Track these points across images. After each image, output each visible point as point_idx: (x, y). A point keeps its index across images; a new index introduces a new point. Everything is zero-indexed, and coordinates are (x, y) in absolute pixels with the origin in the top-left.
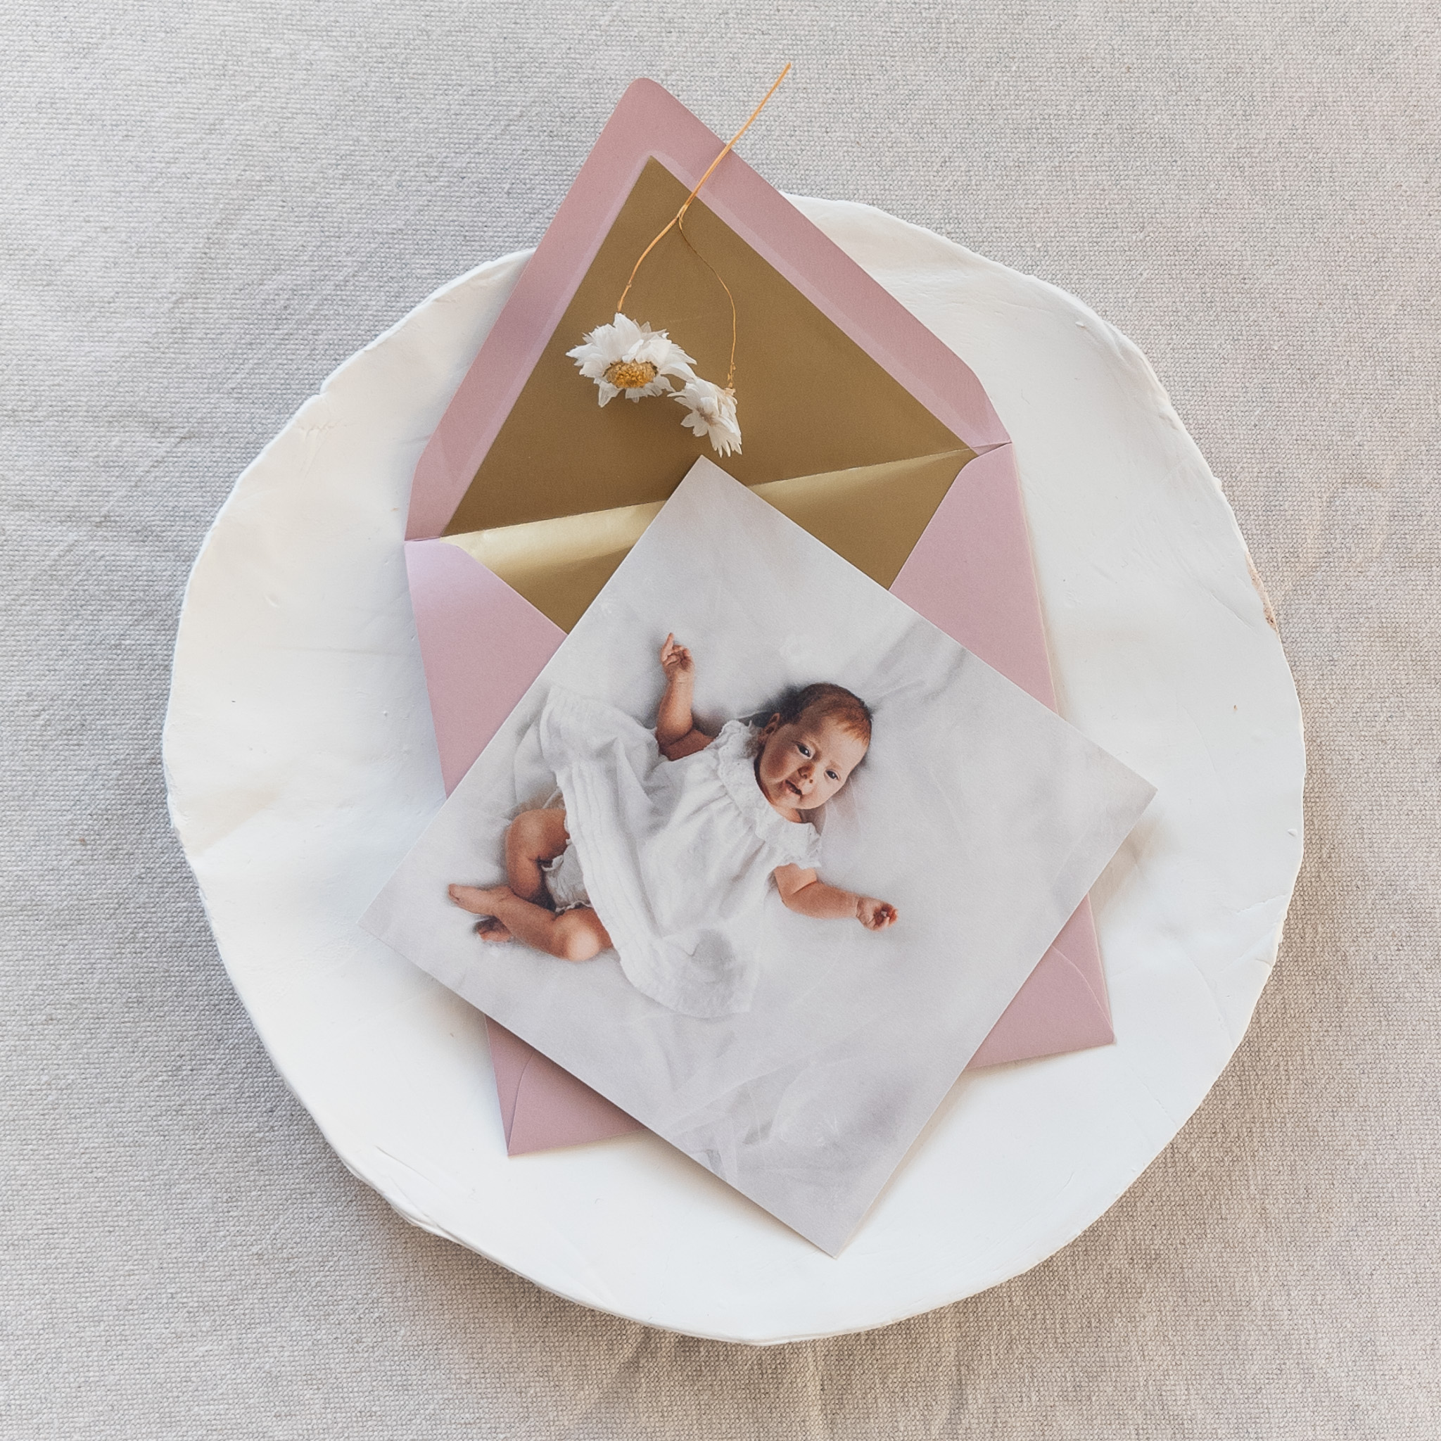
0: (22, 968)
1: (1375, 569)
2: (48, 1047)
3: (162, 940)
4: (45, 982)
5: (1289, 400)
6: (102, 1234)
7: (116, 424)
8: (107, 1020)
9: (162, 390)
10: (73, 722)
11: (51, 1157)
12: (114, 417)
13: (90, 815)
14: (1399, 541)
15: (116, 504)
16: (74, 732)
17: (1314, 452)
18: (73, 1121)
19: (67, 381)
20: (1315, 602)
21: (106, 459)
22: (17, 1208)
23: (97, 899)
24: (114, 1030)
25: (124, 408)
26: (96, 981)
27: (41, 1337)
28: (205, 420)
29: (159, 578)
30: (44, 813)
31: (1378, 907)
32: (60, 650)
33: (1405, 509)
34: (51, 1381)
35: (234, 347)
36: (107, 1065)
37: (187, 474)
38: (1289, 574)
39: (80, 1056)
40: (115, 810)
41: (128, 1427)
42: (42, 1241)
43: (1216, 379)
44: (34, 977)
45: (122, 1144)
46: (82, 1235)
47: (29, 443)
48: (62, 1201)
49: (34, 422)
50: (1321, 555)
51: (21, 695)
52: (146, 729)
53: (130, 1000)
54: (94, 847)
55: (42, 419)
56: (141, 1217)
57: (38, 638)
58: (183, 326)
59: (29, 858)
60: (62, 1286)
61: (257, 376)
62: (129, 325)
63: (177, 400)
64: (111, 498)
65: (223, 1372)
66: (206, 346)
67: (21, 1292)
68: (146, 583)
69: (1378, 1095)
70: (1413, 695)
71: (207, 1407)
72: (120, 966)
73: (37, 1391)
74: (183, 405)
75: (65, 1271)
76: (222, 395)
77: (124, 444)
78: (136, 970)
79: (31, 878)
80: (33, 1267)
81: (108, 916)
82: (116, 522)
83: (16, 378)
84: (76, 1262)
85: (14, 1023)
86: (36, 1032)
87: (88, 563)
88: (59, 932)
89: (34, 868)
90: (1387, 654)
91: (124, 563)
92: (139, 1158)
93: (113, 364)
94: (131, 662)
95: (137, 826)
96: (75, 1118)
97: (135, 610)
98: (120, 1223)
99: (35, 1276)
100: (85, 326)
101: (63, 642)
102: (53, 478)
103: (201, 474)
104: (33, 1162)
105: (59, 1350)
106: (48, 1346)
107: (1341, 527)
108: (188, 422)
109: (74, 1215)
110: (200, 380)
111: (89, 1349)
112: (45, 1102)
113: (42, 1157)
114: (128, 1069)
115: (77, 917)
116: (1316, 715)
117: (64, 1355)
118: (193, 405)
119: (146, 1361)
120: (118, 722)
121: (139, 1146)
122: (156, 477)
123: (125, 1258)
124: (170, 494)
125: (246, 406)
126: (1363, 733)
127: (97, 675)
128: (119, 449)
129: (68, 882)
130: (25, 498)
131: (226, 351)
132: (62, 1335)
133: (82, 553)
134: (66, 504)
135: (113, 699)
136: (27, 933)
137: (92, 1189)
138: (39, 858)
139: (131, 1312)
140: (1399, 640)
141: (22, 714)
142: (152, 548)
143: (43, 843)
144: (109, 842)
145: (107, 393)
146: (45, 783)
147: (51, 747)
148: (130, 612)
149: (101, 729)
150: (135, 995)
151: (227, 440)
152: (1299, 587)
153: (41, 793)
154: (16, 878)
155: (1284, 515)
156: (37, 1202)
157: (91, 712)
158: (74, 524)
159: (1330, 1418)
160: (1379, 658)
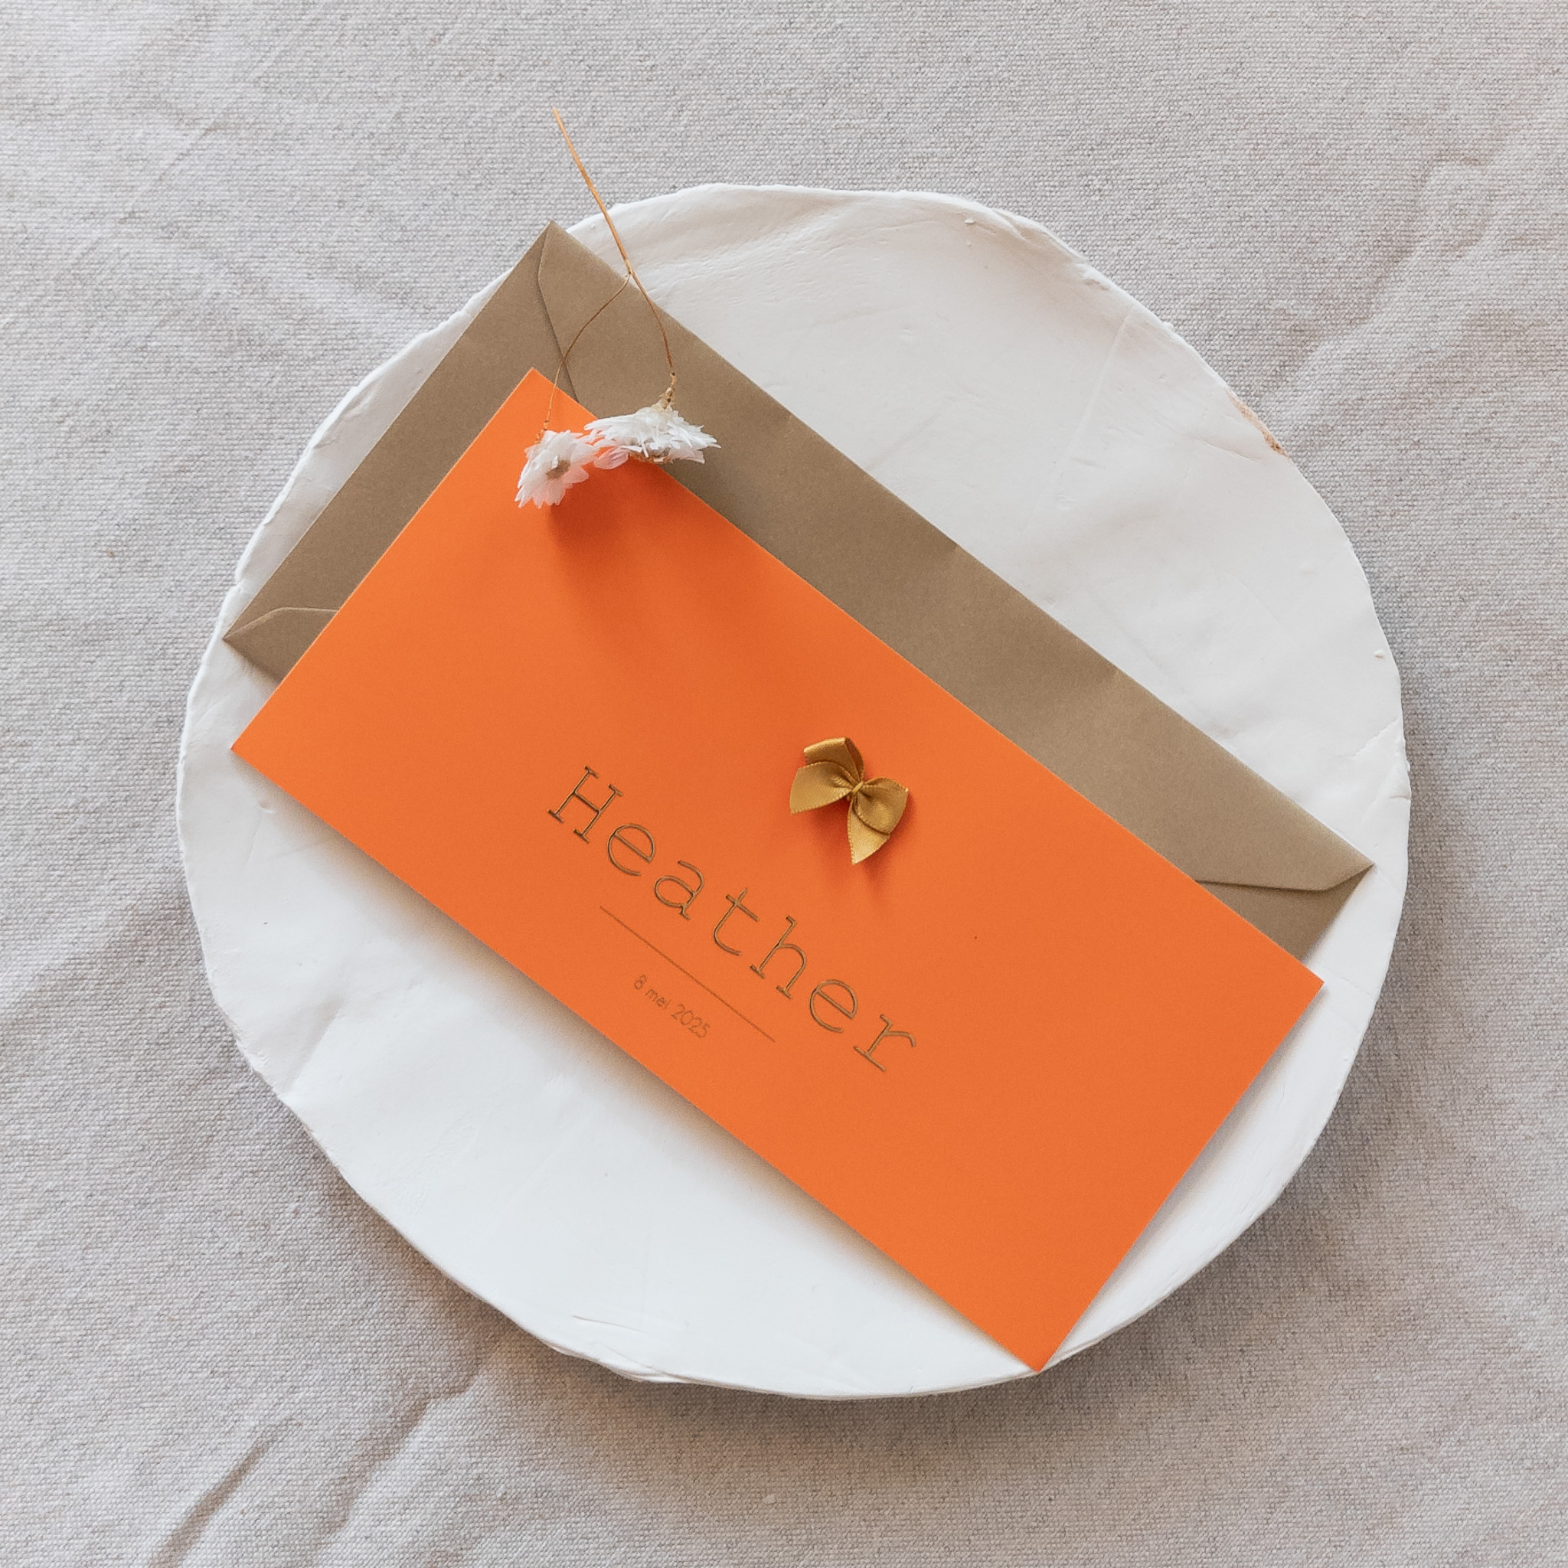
0: (49, 685)
1: (1476, 253)
2: (76, 768)
3: (193, 656)
4: (72, 701)
5: (1379, 71)
6: (132, 964)
7: (139, 116)
8: (136, 741)
9: (186, 79)
10: (98, 429)
11: (79, 883)
12: (136, 108)
13: (117, 525)
14: (1500, 222)
15: (141, 199)
16: (100, 439)
17: (1406, 127)
18: (103, 845)
19: (89, 71)
20: (1409, 289)
21: (130, 152)
22: (44, 936)
23: (126, 613)
24: (144, 751)
25: (148, 99)
26: (125, 699)
27: (70, 1072)
28: (230, 111)
29: (186, 276)
30: (70, 523)
31: (1484, 618)
32: (85, 353)
33: (1507, 187)
34: (80, 1119)
35: (260, 33)
36: (138, 788)
37: (213, 167)
38: (1382, 259)
39: (109, 778)
40: (144, 519)
41: (160, 1168)
42: (68, 972)
43: (1299, 50)
44: (61, 695)
45: (152, 870)
46: (111, 965)
47: (51, 138)
48: (90, 929)
49: (56, 115)
50: (1416, 239)
51: (44, 400)
52: (173, 435)
53: (160, 719)
54: (122, 559)
55: (63, 112)
56: (172, 947)
57: (61, 340)
58: (207, 12)
59: (55, 571)
60: (90, 1019)
61: (284, 64)
62: (151, 11)
63: (202, 90)
64: (136, 193)
65: (260, 1110)
66: (231, 33)
67: (48, 1025)
68: (172, 281)
69: (1488, 823)
70: (1519, 388)
71: (243, 1147)
72: (150, 683)
73: (66, 1130)
74: (208, 96)
75: (93, 1003)
76: (248, 85)
77: (147, 137)
78: (167, 688)
79: (57, 591)
80: (60, 998)
81: (137, 631)
82: (140, 218)
83: (37, 69)
84: (105, 994)
85: (40, 743)
86: (63, 753)
87: (112, 261)
88: (87, 648)
89: (61, 581)
90: (1489, 344)
91: (149, 261)
92: (169, 885)
93: (136, 53)
94: (158, 365)
95: (166, 537)
96: (103, 843)
97: (161, 310)
98: (151, 953)
99: (62, 1009)
100: (106, 15)
101: (88, 345)
102: (76, 174)
103: (228, 167)
104: (60, 888)
105: (88, 1086)
106: (76, 1082)
107: (1437, 208)
108: (213, 113)
109: (102, 945)
110: (225, 69)
111: (119, 1085)
112: (73, 826)
113: (70, 884)
114: (159, 792)
115: (105, 633)
116: (1413, 411)
117: (94, 1091)
118: (218, 95)
119: (178, 1098)
120: (145, 428)
121: (169, 872)
122: (182, 171)
123: (156, 990)
124: (196, 188)
125: (274, 95)
126: (1464, 431)
127: (123, 378)
128: (143, 141)
129: (95, 595)
130: (46, 194)
131: (251, 38)
132: (91, 1070)
133: (105, 251)
134: (89, 200)
135: (140, 404)
136: (54, 649)
137: (120, 918)
138: (66, 570)
139: (162, 1046)
140: (1502, 328)
141: (46, 420)
142: (178, 245)
143: (69, 555)
144: (137, 554)
145: (130, 84)
146: (70, 492)
147: (76, 455)
148: (155, 313)
149: (127, 436)
150: (165, 714)
151: (254, 131)
152: (1392, 274)
153: (66, 502)
154: (41, 592)
155: (1375, 195)
156: (65, 930)
157: (117, 418)
158: (98, 220)
159: (1444, 1172)
160: (1481, 349)
